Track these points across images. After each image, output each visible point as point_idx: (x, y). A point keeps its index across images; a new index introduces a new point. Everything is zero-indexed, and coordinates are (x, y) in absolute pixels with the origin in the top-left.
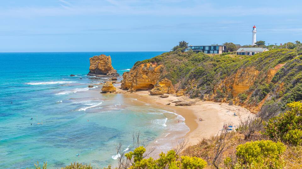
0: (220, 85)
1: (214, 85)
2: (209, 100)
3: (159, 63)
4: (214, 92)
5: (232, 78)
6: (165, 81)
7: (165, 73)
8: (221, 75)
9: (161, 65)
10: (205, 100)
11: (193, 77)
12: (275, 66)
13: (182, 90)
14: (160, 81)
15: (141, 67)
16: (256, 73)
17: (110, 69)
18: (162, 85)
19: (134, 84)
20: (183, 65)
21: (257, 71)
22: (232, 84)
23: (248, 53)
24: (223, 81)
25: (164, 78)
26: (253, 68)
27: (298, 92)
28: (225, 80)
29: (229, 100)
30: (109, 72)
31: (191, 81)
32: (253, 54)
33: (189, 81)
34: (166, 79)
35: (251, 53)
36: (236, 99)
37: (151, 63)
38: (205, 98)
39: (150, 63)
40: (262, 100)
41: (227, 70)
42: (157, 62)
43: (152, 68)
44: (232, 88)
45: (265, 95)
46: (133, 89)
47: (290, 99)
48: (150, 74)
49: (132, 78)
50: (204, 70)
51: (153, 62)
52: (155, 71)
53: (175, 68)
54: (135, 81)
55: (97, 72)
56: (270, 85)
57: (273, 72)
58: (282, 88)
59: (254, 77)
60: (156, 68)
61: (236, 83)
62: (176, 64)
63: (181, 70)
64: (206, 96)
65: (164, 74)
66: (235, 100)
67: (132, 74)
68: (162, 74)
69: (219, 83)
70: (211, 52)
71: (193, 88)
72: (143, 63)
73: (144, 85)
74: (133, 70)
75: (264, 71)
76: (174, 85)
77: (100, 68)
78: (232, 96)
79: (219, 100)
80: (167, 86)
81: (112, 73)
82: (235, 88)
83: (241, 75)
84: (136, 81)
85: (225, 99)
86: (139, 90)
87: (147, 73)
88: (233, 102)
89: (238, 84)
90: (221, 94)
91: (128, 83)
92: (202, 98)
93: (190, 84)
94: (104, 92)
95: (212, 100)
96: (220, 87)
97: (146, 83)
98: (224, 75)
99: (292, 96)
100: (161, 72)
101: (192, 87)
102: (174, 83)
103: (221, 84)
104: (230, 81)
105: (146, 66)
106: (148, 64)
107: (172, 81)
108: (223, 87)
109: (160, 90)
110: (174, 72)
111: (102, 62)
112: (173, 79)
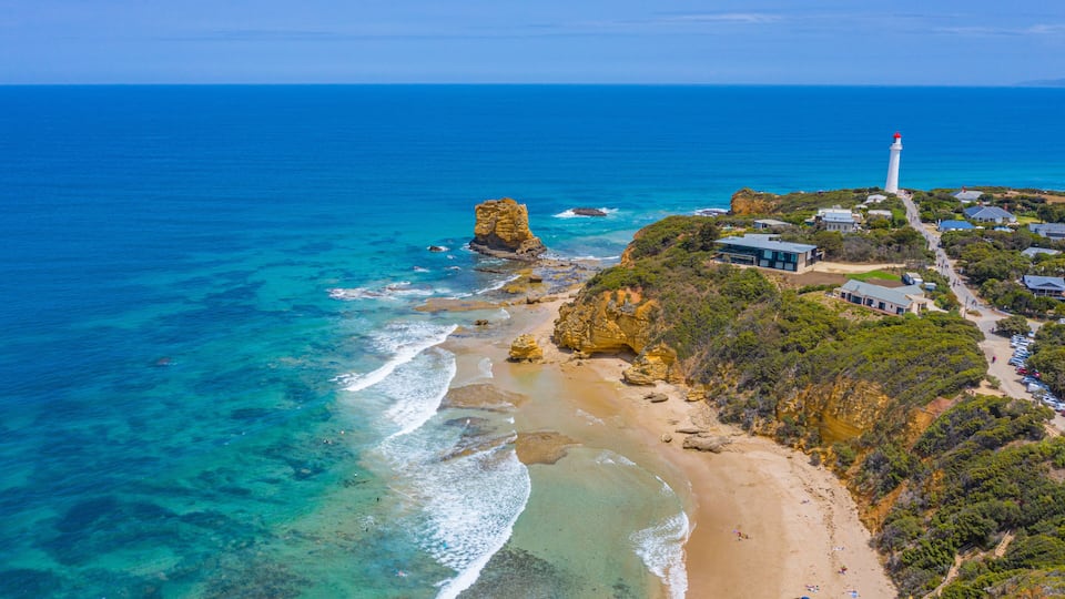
0: (792, 402)
1: (779, 399)
2: (765, 435)
3: (648, 291)
4: (777, 414)
5: (822, 395)
6: (662, 349)
7: (662, 328)
8: (798, 374)
9: (651, 302)
10: (754, 434)
11: (728, 354)
12: (928, 401)
13: (701, 385)
14: (647, 350)
15: (603, 299)
16: (882, 401)
17: (524, 237)
18: (652, 360)
19: (586, 342)
20: (707, 309)
21: (885, 397)
22: (821, 407)
23: (870, 302)
24: (800, 394)
25: (658, 342)
26: (875, 387)
27: (971, 528)
28: (805, 392)
29: (812, 447)
30: (522, 245)
31: (724, 366)
32: (881, 306)
33: (720, 366)
34: (664, 346)
35: (876, 304)
36: (829, 450)
37: (628, 290)
38: (755, 428)
39: (625, 290)
40: (888, 492)
41: (813, 368)
42: (644, 287)
43: (631, 307)
44: (821, 419)
45: (897, 483)
46: (582, 353)
47: (950, 540)
48: (623, 321)
49: (581, 325)
50: (755, 343)
51: (632, 286)
52: (638, 316)
53: (686, 316)
54: (588, 334)
55: (492, 241)
56: (910, 459)
57: (923, 421)
58: (937, 485)
59: (875, 409)
60: (641, 308)
61: (832, 411)
62: (690, 300)
63: (699, 322)
64: (758, 423)
65: (658, 329)
66: (825, 453)
67: (581, 314)
68: (653, 327)
69: (791, 396)
70: (779, 265)
71: (727, 390)
72: (608, 289)
73: (611, 346)
74: (584, 304)
75: (902, 402)
76: (682, 363)
77: (501, 235)
78: (819, 440)
79: (788, 441)
80: (665, 362)
81: (529, 247)
82: (830, 422)
83: (845, 397)
84: (592, 334)
85: (803, 441)
86: (595, 354)
87: (618, 317)
88: (822, 457)
89: (836, 416)
90: (793, 428)
91: (572, 336)
92: (747, 427)
93: (720, 375)
94: (514, 360)
95: (771, 436)
96: (792, 406)
97: (616, 342)
98: (806, 378)
99: (957, 535)
100: (652, 320)
101: (726, 385)
102: (682, 356)
103: (796, 401)
104: (817, 400)
105: (615, 298)
106: (620, 293)
107: (677, 350)
108: (800, 409)
109: (648, 374)
110: (683, 327)
111: (506, 221)
112: (679, 344)
